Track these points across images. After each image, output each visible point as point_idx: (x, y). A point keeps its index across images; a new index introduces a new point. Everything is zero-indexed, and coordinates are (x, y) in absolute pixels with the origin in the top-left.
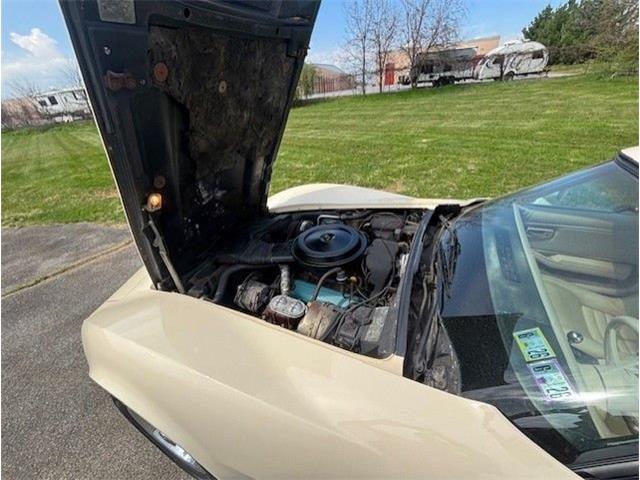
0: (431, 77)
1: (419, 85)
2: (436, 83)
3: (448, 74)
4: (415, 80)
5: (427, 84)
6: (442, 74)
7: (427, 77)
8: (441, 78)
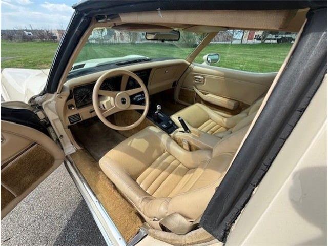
0: (276, 37)
1: (266, 41)
2: (279, 41)
3: (288, 36)
4: (264, 38)
5: (272, 41)
6: (284, 36)
7: (274, 37)
8: (283, 38)
